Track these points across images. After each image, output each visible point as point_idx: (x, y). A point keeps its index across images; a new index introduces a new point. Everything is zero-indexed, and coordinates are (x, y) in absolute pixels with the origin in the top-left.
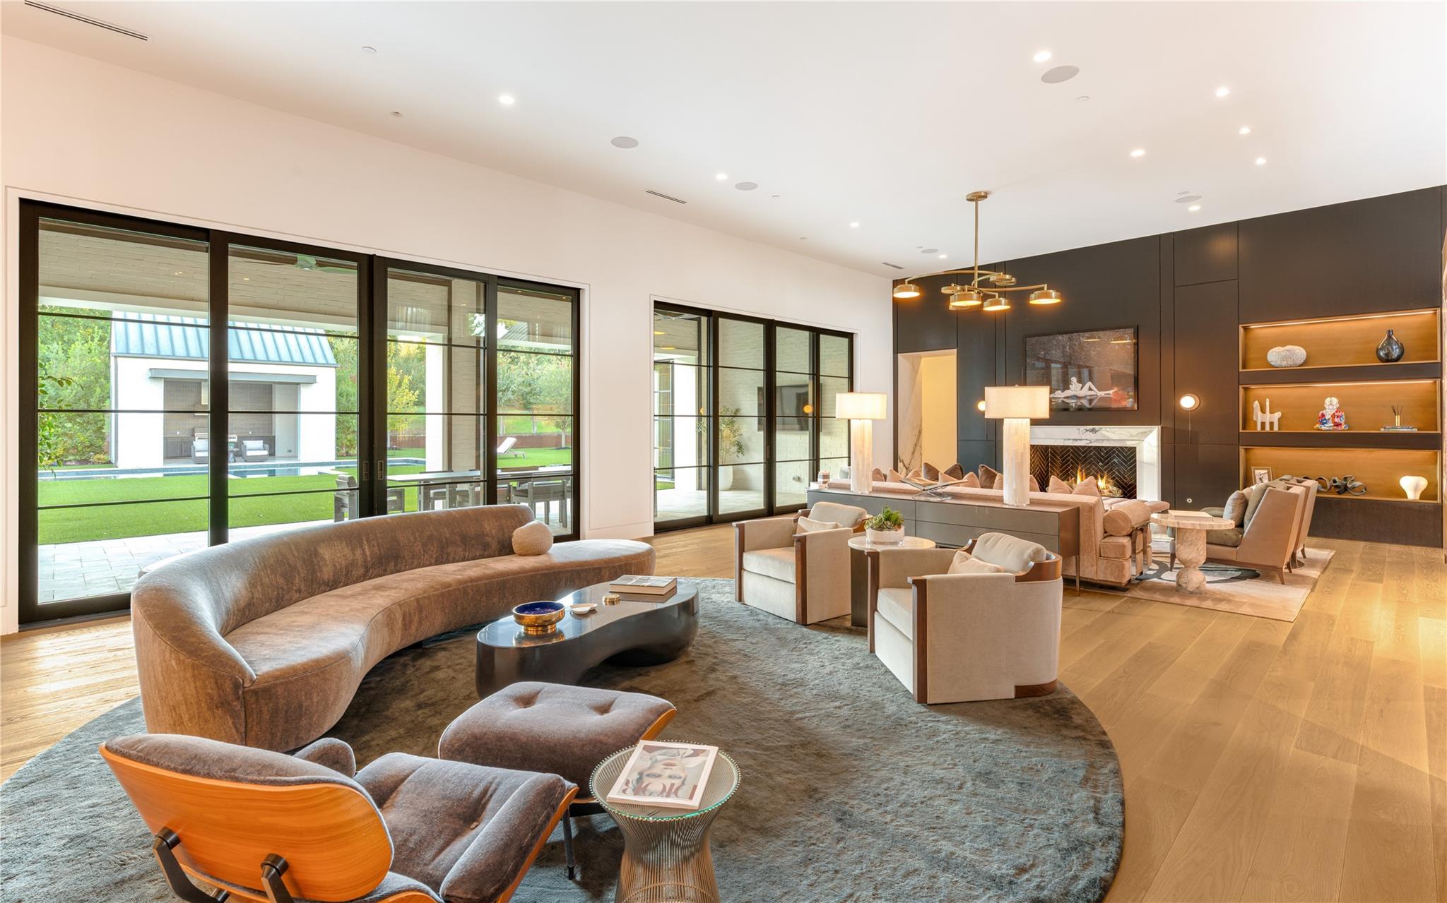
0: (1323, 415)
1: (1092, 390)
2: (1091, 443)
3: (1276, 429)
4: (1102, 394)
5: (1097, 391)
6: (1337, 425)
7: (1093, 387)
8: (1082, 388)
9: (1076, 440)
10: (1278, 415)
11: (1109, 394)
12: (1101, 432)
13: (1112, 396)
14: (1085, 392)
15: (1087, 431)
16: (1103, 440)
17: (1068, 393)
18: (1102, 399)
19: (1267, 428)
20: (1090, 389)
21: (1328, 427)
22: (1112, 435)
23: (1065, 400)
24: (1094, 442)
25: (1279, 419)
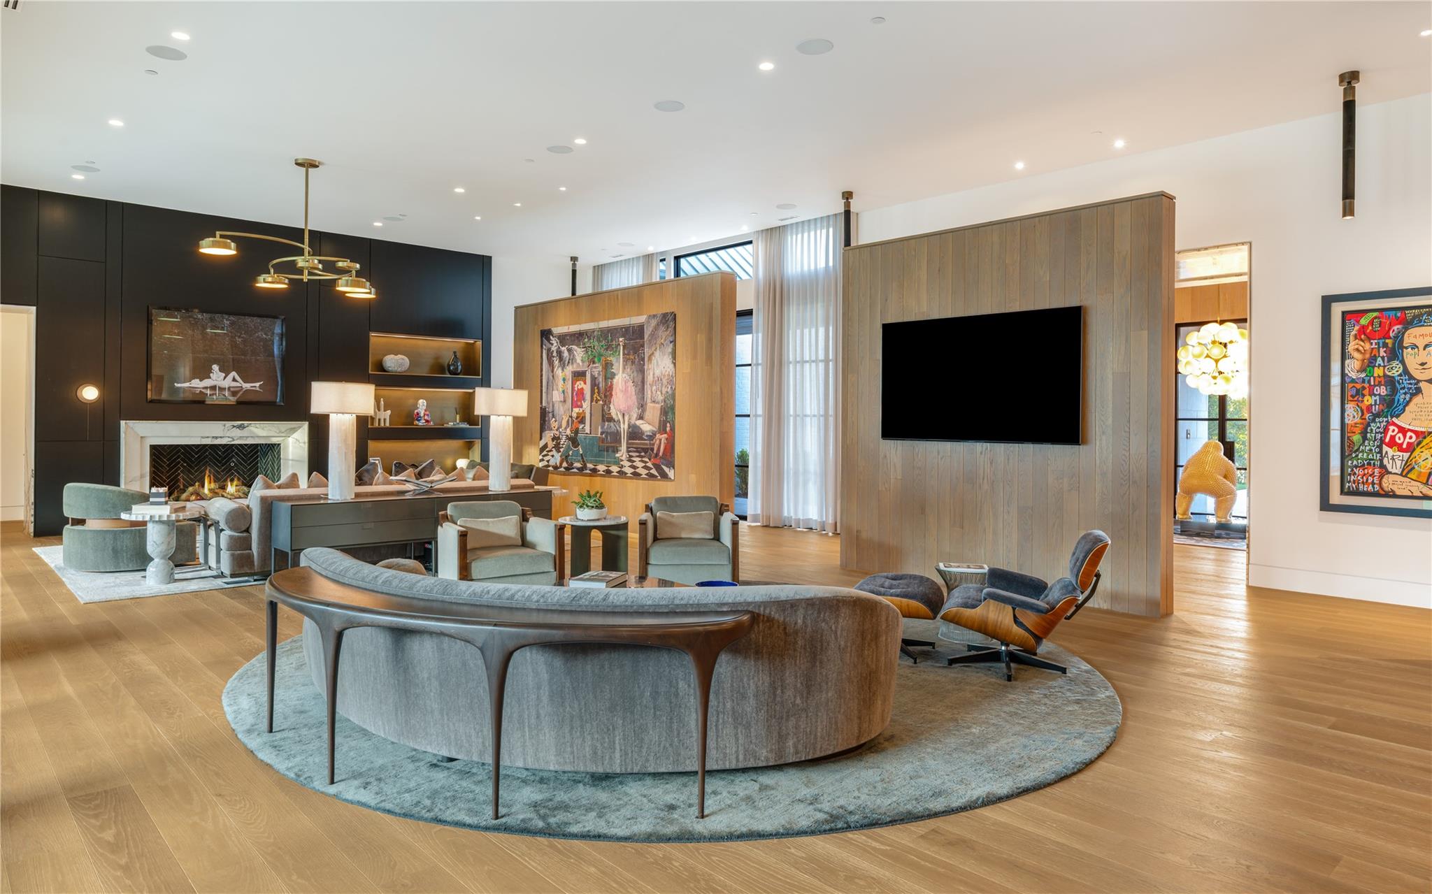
0: (418, 414)
1: (237, 381)
2: (234, 440)
3: (388, 425)
4: (247, 386)
5: (242, 383)
6: (427, 421)
7: (238, 378)
8: (225, 378)
9: (217, 438)
10: (389, 412)
11: (255, 387)
12: (250, 428)
13: (258, 389)
14: (228, 383)
15: (234, 426)
16: (247, 437)
17: (207, 383)
18: (247, 391)
19: (382, 425)
20: (234, 380)
21: (421, 423)
22: (258, 432)
23: (203, 390)
24: (237, 439)
25: (390, 416)
